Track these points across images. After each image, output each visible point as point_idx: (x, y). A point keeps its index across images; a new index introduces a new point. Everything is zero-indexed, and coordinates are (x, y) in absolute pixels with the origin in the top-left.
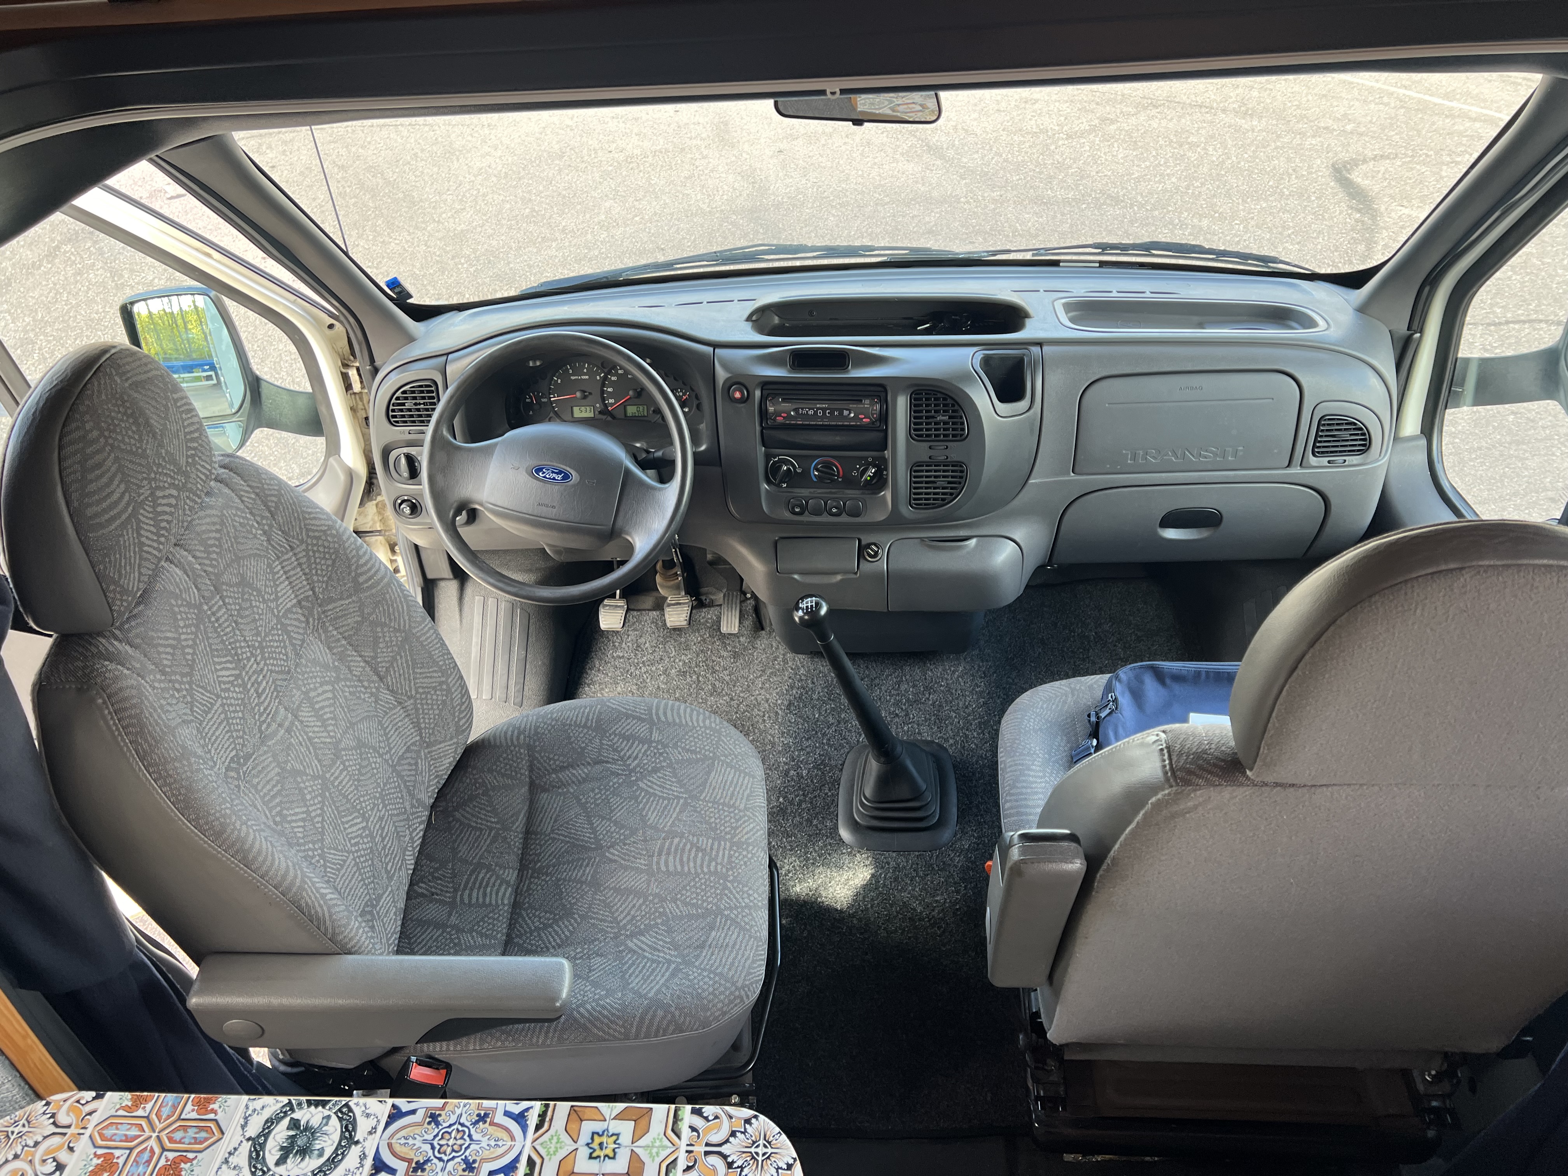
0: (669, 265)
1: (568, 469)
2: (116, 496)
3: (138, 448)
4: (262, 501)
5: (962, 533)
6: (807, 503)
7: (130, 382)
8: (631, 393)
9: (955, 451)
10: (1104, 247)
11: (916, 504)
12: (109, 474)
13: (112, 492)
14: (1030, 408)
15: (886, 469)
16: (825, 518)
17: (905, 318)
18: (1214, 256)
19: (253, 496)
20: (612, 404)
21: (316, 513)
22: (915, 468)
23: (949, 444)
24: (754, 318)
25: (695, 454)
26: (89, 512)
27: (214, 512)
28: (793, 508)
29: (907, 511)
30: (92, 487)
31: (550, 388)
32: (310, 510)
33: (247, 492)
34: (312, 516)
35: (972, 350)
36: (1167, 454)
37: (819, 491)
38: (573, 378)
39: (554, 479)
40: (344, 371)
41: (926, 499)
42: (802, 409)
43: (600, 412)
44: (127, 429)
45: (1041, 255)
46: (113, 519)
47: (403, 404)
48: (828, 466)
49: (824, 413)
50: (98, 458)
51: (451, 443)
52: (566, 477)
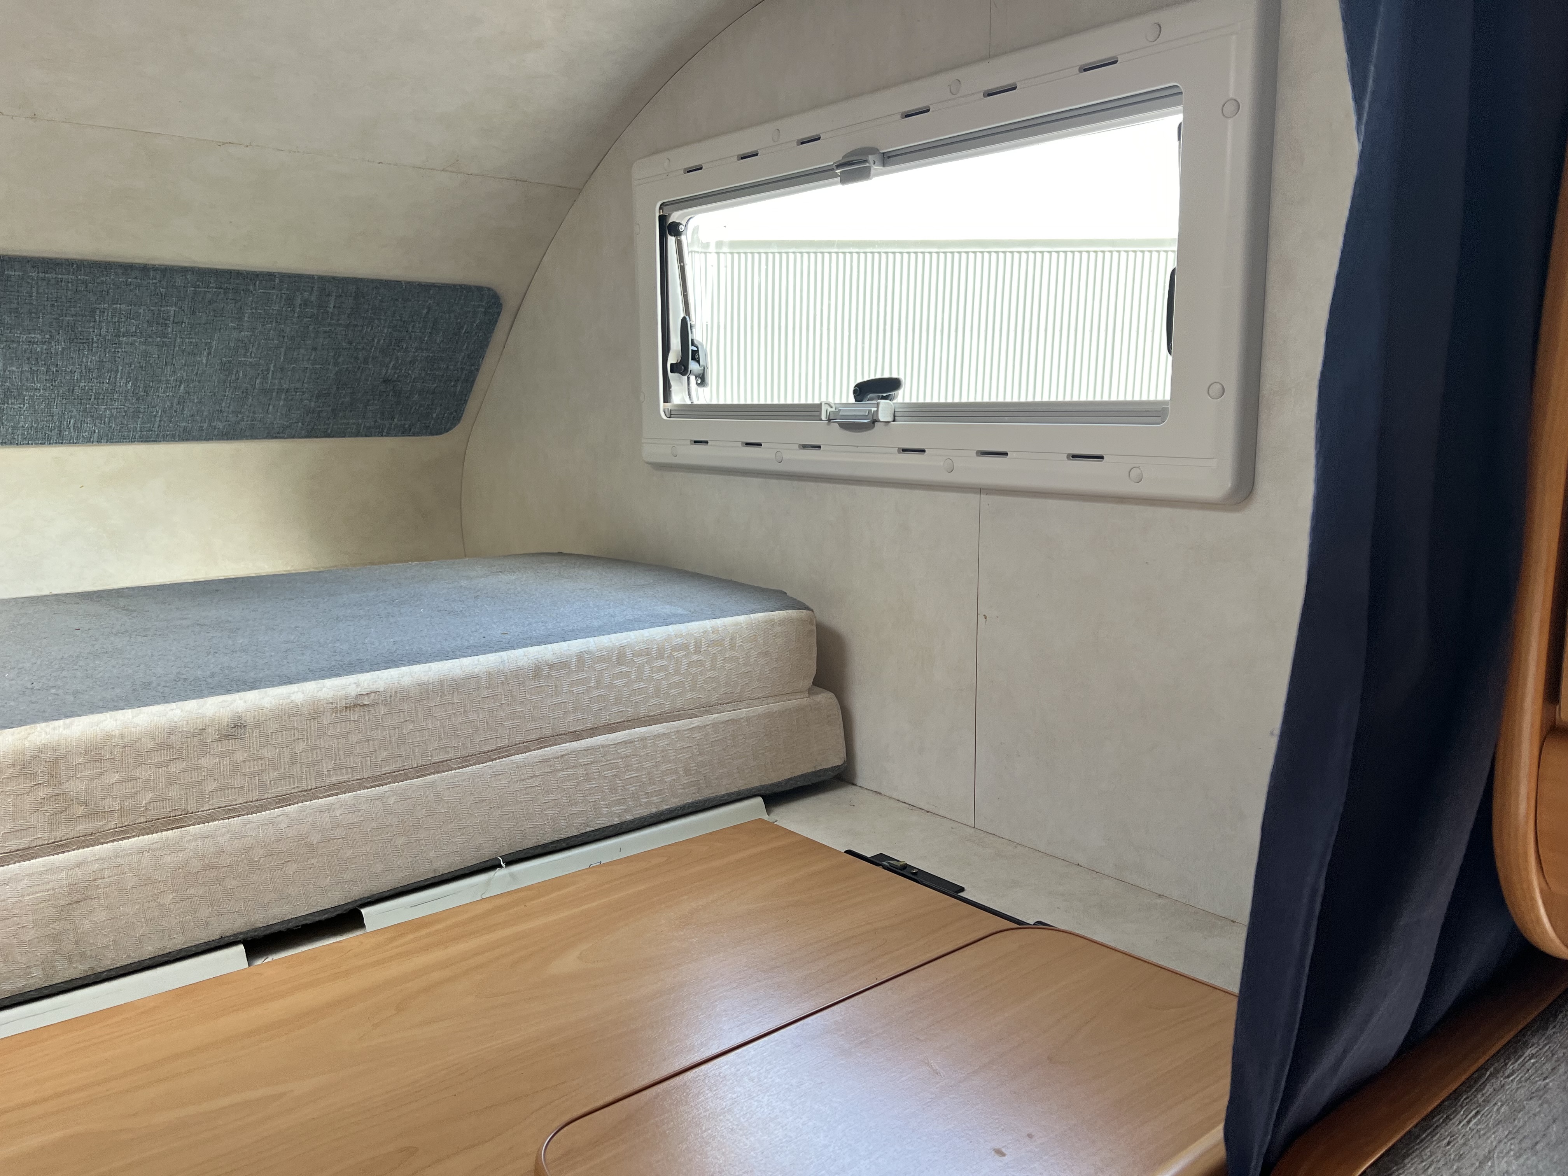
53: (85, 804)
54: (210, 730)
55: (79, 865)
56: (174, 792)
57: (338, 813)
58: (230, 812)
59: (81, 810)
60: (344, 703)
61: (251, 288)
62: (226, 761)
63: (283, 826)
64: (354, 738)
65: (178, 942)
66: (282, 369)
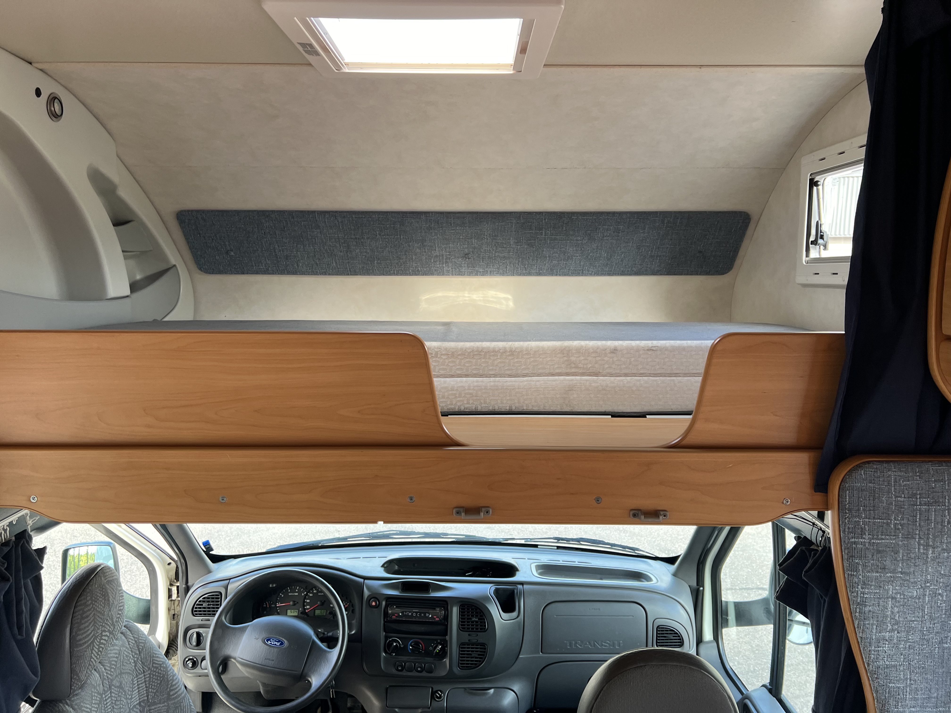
0: (345, 539)
1: (284, 639)
2: (90, 632)
3: (102, 610)
4: (137, 645)
5: (486, 685)
6: (405, 664)
7: (106, 580)
8: (319, 603)
9: (481, 637)
10: (558, 539)
11: (461, 667)
12: (90, 621)
13: (89, 630)
14: (518, 616)
15: (447, 647)
16: (414, 674)
17: (460, 569)
18: (610, 546)
19: (134, 642)
20: (308, 609)
21: (159, 654)
22: (462, 645)
23: (479, 633)
24: (385, 566)
25: (349, 635)
26: (79, 638)
27: (116, 648)
28: (397, 668)
29: (457, 670)
30: (82, 626)
31: (277, 600)
32: (156, 652)
33: (132, 640)
34: (157, 656)
35: (489, 585)
36: (586, 644)
37: (412, 658)
38: (290, 594)
39: (276, 645)
40: (170, 587)
41: (467, 664)
42: (406, 612)
43: (301, 613)
44: (101, 601)
45: (529, 541)
46: (85, 643)
47: (202, 605)
48: (417, 644)
49: (416, 614)
50: (88, 613)
51: (226, 625)
52: (282, 644)
53: (575, 364)
54: (608, 349)
55: (572, 380)
56: (596, 366)
57: (642, 382)
58: (611, 375)
59: (573, 366)
60: (647, 348)
61: (649, 218)
62: (611, 360)
63: (625, 383)
64: (649, 360)
65: (594, 409)
66: (659, 248)
